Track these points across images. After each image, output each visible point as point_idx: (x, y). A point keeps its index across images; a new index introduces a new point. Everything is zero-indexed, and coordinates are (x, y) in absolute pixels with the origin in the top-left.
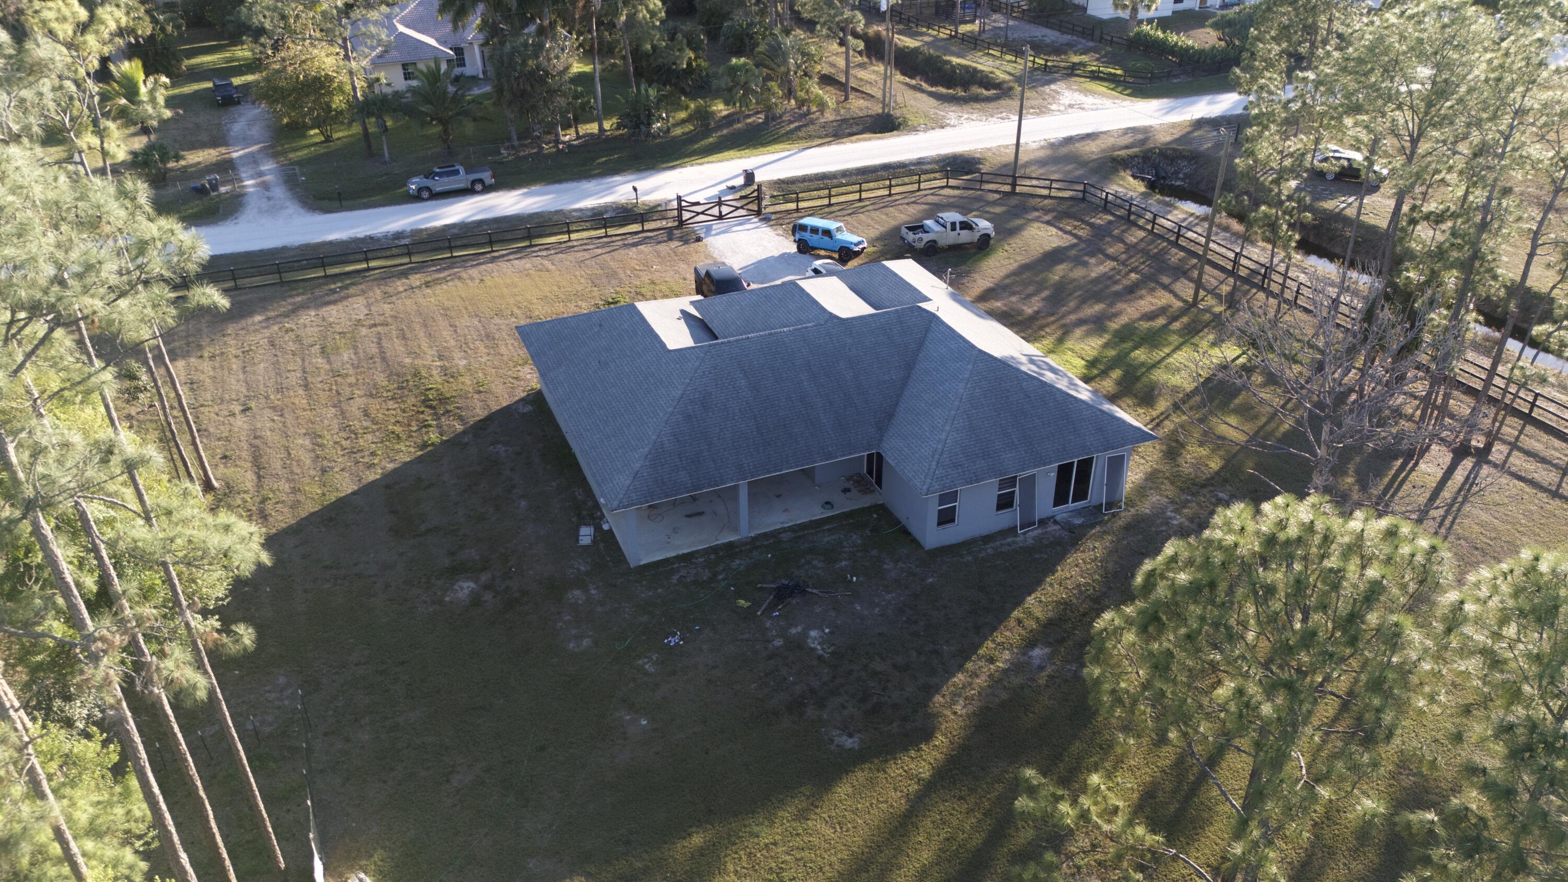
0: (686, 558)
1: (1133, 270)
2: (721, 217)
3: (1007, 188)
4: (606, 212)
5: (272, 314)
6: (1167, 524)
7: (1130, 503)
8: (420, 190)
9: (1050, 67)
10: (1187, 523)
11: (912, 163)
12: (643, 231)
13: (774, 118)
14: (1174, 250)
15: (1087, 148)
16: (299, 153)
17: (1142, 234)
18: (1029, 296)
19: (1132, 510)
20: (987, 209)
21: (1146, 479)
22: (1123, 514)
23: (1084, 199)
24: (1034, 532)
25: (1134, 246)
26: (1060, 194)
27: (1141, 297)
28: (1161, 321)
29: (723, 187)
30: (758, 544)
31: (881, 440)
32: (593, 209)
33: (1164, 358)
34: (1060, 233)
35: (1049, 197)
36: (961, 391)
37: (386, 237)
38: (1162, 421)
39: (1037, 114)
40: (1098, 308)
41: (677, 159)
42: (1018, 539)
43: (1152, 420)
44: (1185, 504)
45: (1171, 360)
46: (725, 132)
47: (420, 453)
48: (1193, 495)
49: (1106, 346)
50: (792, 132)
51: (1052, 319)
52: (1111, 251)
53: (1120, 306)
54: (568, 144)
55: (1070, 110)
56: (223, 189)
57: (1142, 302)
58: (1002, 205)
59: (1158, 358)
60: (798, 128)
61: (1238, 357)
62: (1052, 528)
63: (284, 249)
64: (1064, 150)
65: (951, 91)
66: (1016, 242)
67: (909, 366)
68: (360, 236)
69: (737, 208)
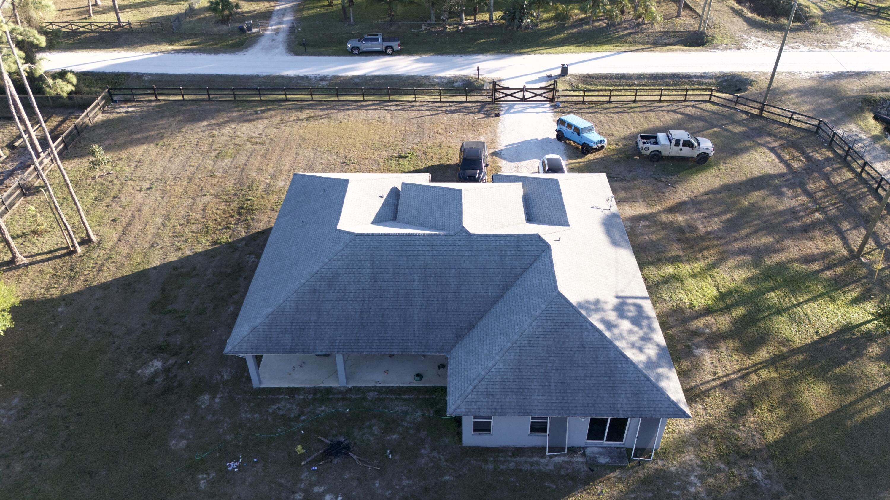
0: (292, 392)
1: (821, 210)
2: (523, 99)
3: (756, 112)
4: (456, 82)
5: (213, 122)
6: (685, 488)
7: (663, 454)
8: (353, 48)
9: (861, 8)
10: (703, 495)
11: (696, 76)
12: (466, 102)
13: (613, 25)
14: (871, 198)
15: (850, 86)
16: (310, 12)
17: (849, 175)
18: (711, 216)
19: (660, 463)
20: (729, 127)
21: (694, 434)
22: (648, 465)
23: (816, 132)
24: (560, 459)
25: (836, 186)
26: (799, 125)
27: (811, 239)
28: (816, 267)
29: (544, 74)
30: (348, 396)
31: (453, 346)
32: (449, 78)
33: (794, 306)
34: (777, 160)
35: (788, 125)
36: (526, 326)
37: (315, 78)
38: (748, 374)
39: (825, 48)
40: (767, 240)
41: (530, 47)
42: (543, 461)
43: (740, 370)
44: (714, 472)
45: (799, 310)
46: (575, 30)
47: (210, 248)
48: (728, 464)
49: (749, 280)
50: (623, 37)
51: (717, 242)
52: (811, 186)
53: (789, 243)
54: (466, 28)
55: (855, 49)
56: (255, 30)
57: (809, 244)
58: (744, 125)
59: (789, 304)
60: (629, 35)
61: (869, 322)
62: (579, 459)
63: (257, 76)
64: (829, 84)
65: (763, 19)
66: (733, 163)
67: (506, 287)
68: (302, 75)
69: (537, 95)
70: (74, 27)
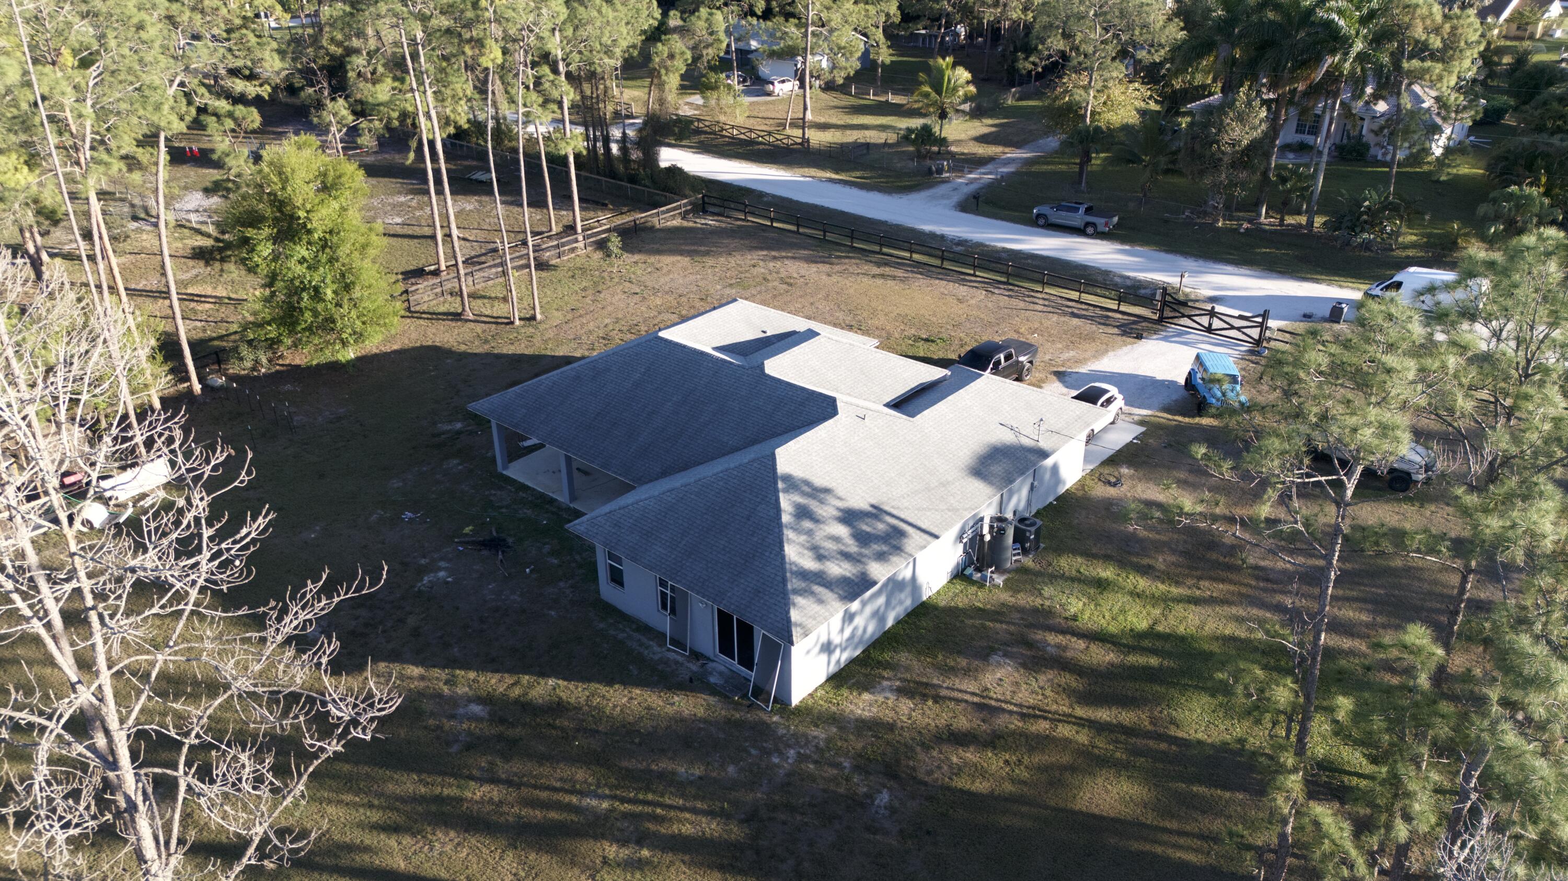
2: (1209, 330)
4: (1145, 288)
8: (1038, 216)
12: (1116, 311)
19: (776, 718)
22: (758, 712)
30: (561, 513)
37: (952, 240)
42: (657, 649)
48: (857, 768)
56: (947, 175)
63: (884, 223)
68: (938, 233)
69: (1232, 327)
70: (753, 136)
